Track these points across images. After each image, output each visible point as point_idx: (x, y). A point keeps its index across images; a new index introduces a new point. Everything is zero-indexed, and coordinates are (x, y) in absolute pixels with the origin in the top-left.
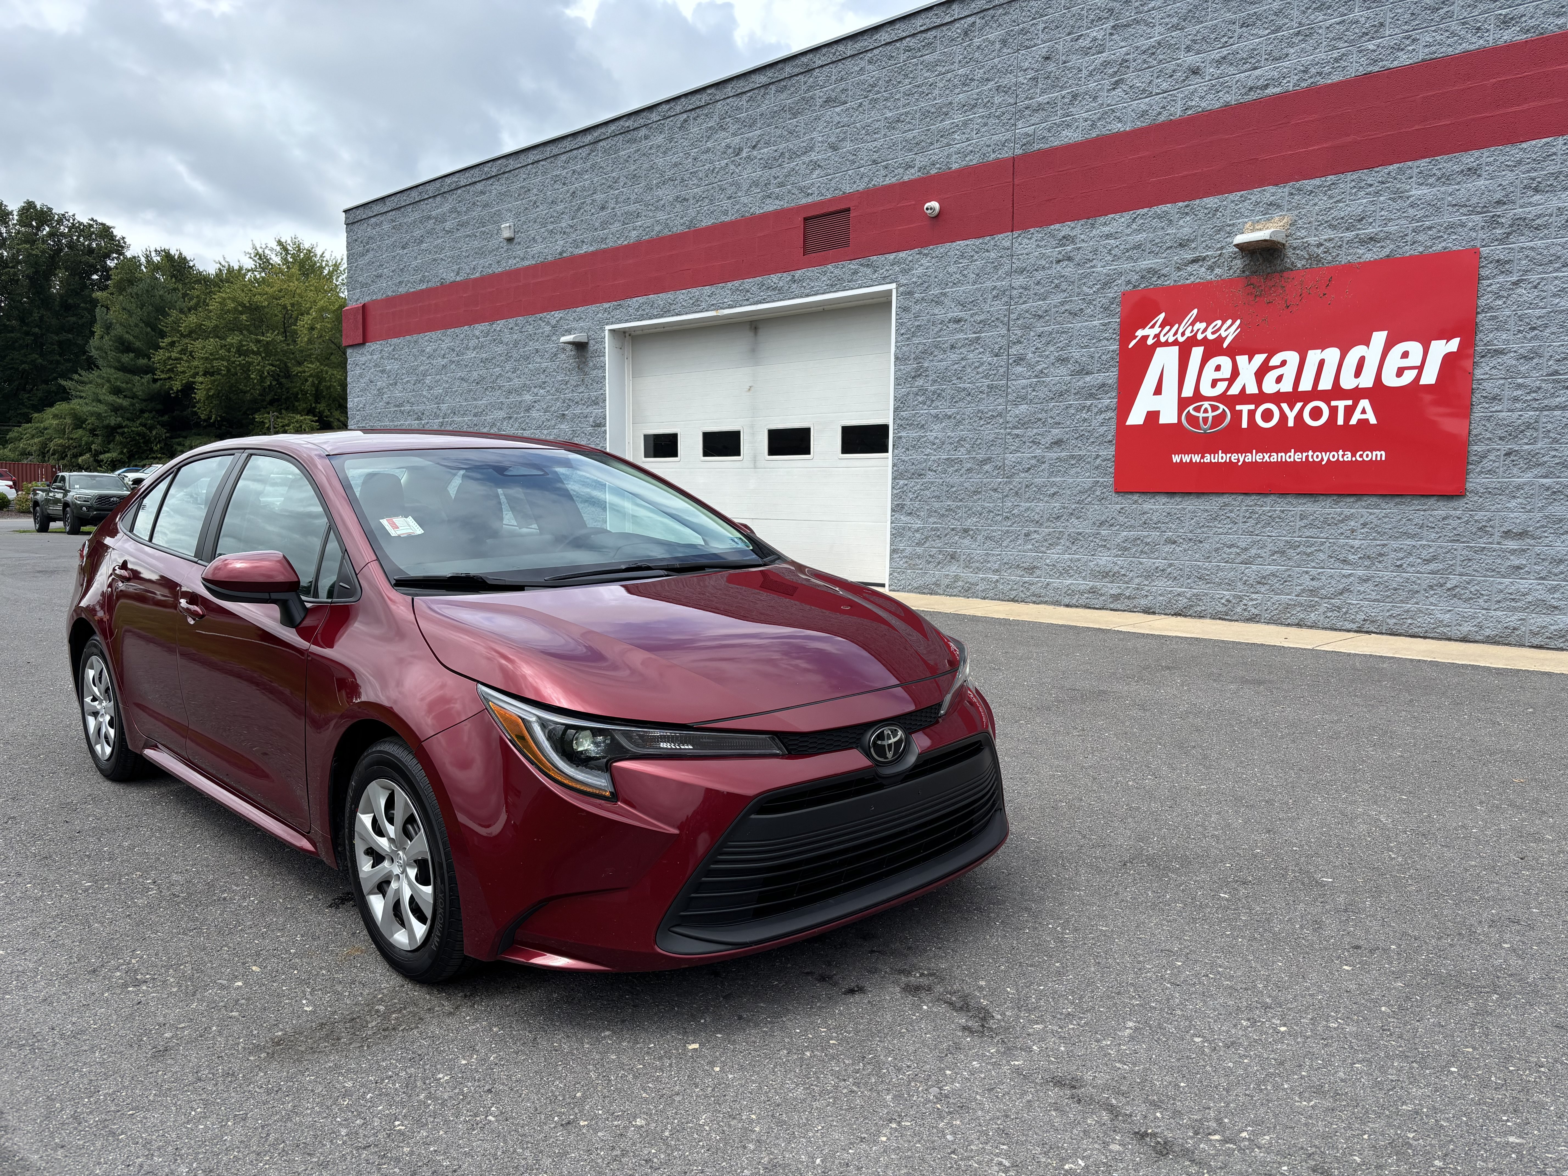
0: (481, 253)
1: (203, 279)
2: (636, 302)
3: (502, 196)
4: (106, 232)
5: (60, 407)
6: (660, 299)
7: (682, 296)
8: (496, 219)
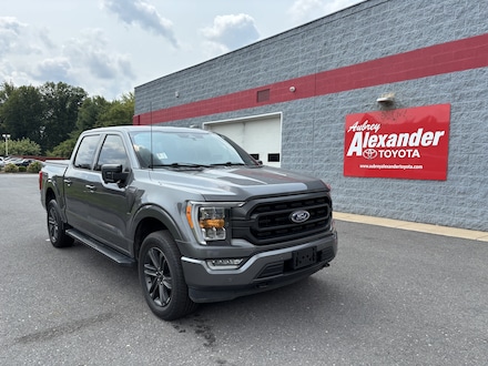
0: (170, 100)
1: (109, 104)
2: (211, 116)
3: (176, 84)
4: (82, 90)
5: (68, 141)
6: (218, 115)
7: (224, 114)
8: (175, 90)
